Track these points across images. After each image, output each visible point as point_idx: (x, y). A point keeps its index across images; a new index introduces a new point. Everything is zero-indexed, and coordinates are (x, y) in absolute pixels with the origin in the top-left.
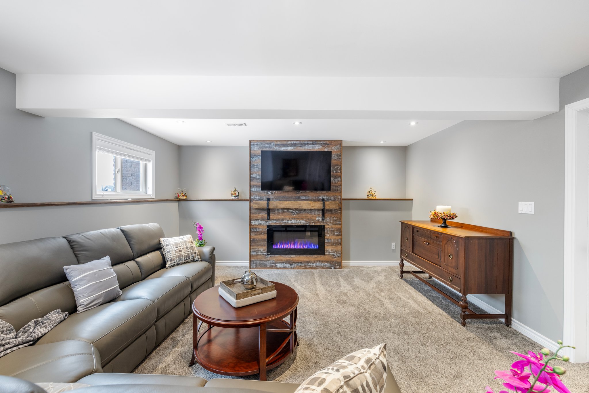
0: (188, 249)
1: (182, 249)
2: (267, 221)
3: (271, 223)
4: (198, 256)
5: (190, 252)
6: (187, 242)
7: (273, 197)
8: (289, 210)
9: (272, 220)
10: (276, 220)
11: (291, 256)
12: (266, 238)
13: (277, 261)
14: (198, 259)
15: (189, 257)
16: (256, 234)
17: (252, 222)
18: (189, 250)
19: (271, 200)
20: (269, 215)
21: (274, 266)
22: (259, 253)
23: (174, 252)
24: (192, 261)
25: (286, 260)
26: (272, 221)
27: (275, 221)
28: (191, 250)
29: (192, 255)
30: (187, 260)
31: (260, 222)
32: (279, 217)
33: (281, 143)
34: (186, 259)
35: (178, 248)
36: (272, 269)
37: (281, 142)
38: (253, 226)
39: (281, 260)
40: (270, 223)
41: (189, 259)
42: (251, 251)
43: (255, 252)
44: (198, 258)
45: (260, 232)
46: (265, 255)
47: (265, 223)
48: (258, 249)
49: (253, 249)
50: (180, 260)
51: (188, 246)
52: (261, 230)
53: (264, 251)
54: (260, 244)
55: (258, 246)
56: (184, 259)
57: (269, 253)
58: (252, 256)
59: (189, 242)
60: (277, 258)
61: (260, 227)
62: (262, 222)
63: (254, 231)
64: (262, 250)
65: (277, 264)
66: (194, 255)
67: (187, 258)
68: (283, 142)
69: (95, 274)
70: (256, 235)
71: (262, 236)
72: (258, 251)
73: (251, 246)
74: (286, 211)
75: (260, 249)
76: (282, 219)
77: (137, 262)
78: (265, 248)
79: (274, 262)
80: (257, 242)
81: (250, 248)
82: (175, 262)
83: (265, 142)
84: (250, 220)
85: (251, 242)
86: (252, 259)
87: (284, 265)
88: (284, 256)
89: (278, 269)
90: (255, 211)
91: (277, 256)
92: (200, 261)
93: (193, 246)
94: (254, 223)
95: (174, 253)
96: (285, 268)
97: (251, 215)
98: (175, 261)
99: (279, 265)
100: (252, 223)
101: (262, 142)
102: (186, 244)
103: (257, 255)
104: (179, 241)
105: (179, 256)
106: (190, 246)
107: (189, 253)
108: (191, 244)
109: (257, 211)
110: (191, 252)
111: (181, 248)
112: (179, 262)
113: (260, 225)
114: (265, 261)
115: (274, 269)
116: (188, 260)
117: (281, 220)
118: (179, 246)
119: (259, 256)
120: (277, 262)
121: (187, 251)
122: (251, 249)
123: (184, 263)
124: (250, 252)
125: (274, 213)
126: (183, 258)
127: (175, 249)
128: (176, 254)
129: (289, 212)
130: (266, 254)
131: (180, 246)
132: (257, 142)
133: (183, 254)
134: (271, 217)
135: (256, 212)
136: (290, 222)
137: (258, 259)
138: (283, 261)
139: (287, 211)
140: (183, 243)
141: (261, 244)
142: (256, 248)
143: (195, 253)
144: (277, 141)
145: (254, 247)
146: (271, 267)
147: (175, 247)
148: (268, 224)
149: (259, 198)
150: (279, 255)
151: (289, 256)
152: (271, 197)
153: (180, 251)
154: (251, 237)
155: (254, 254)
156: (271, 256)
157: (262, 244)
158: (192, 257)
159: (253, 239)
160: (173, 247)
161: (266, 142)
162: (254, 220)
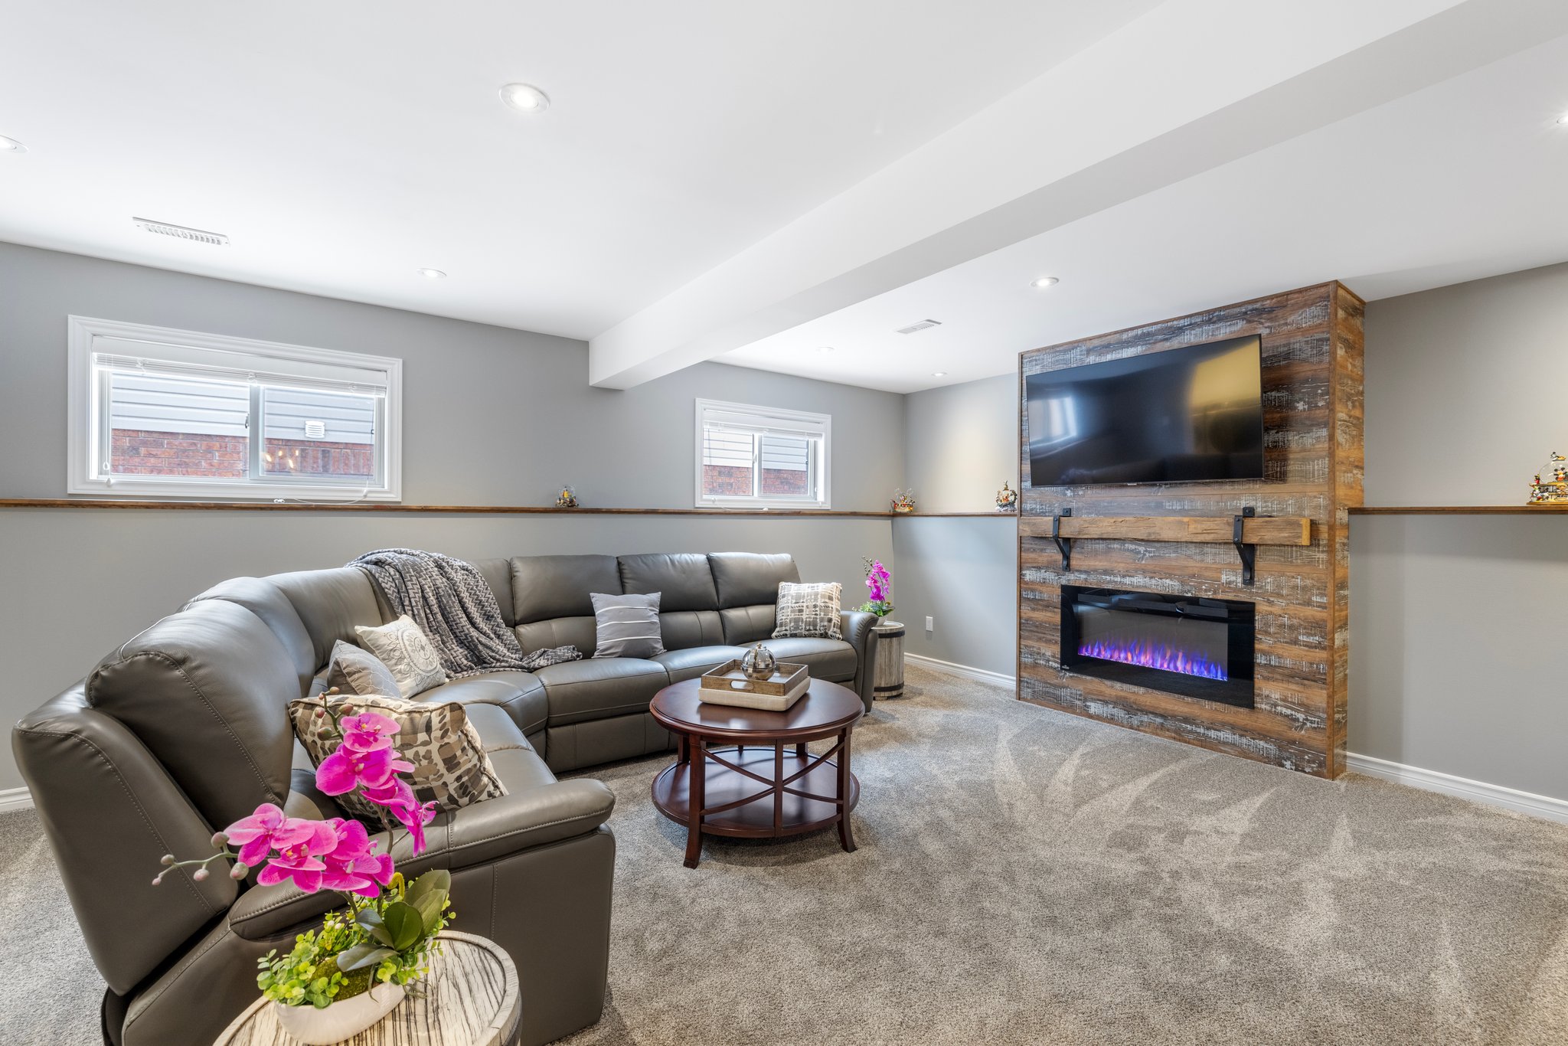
0: (817, 609)
1: (804, 608)
2: (1061, 572)
3: (1074, 579)
4: (834, 627)
5: (818, 617)
6: (819, 596)
7: (1080, 504)
8: (1126, 545)
9: (1077, 571)
10: (1086, 572)
11: (1131, 686)
12: (1060, 623)
13: (1089, 693)
14: (834, 634)
15: (815, 625)
16: (1033, 606)
17: (1024, 572)
18: (818, 613)
19: (1074, 512)
20: (1067, 557)
21: (1080, 708)
22: (1042, 662)
23: (789, 610)
24: (821, 634)
25: (1117, 697)
26: (1076, 574)
27: (1083, 576)
28: (822, 614)
29: (822, 624)
30: (809, 630)
31: (1043, 574)
32: (1097, 563)
33: (1103, 343)
34: (808, 628)
35: (797, 605)
36: (1074, 713)
37: (1104, 339)
38: (1027, 583)
39: (1101, 693)
40: (1069, 580)
41: (816, 630)
42: (1020, 651)
43: (1031, 655)
44: (835, 632)
45: (1044, 603)
46: (1055, 668)
47: (1057, 578)
48: (1039, 649)
49: (1026, 646)
50: (797, 628)
51: (820, 603)
52: (1045, 596)
53: (1053, 657)
54: (1043, 635)
55: (1037, 641)
56: (805, 628)
57: (1065, 667)
58: (1023, 666)
59: (823, 596)
60: (1090, 686)
61: (1044, 589)
62: (1050, 576)
63: (1028, 599)
64: (1048, 654)
65: (1088, 704)
66: (826, 623)
67: (812, 628)
68: (1109, 337)
69: (620, 610)
70: (1033, 610)
71: (1049, 614)
72: (1038, 653)
73: (1020, 637)
74: (1116, 546)
75: (1043, 651)
76: (1106, 572)
77: (722, 617)
78: (1057, 649)
79: (1080, 695)
80: (1035, 629)
81: (1020, 644)
82: (786, 630)
83: (1058, 349)
84: (1020, 569)
85: (1022, 628)
86: (1023, 674)
87: (1108, 710)
88: (1108, 683)
89: (1091, 716)
90: (1031, 544)
91: (1089, 678)
92: (839, 638)
93: (830, 606)
94: (1030, 575)
95: (789, 614)
96: (1111, 720)
97: (1023, 554)
98: (788, 628)
99: (1094, 708)
100: (1024, 575)
101: (1052, 351)
102: (816, 599)
103: (1036, 665)
104: (806, 592)
105: (796, 621)
106: (823, 604)
107: (816, 618)
108: (827, 600)
109: (1036, 544)
110: (822, 616)
111: (805, 605)
112: (795, 632)
113: (1044, 583)
114: (1055, 686)
115: (1080, 714)
116: (813, 632)
117: (1101, 574)
118: (802, 601)
119: (1040, 669)
120: (1090, 696)
121: (814, 613)
122: (1022, 647)
123: (805, 636)
124: (1020, 653)
125: (1082, 553)
126: (803, 625)
127: (793, 605)
128: (793, 614)
129: (1125, 550)
130: (1059, 666)
131: (805, 600)
132: (1038, 354)
133: (804, 617)
134: (1073, 563)
135: (1035, 546)
136: (1127, 580)
137: (1039, 678)
138: (1107, 699)
139: (1119, 546)
140: (811, 596)
141: (1045, 636)
142: (1033, 647)
143: (830, 620)
144: (1090, 339)
145: (1030, 643)
146: (1070, 708)
147: (794, 601)
148: (1064, 582)
149: (1042, 508)
150: (1093, 678)
151: (1126, 687)
152: (1073, 505)
153: (801, 611)
154: (1022, 615)
155: (1030, 660)
156: (1071, 675)
157: (1049, 637)
158: (822, 628)
159: (1026, 620)
160: (790, 601)
161: (1061, 349)
162: (1029, 568)
